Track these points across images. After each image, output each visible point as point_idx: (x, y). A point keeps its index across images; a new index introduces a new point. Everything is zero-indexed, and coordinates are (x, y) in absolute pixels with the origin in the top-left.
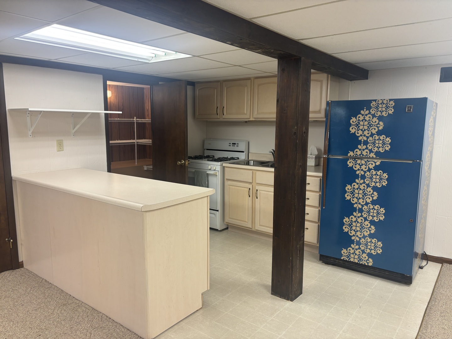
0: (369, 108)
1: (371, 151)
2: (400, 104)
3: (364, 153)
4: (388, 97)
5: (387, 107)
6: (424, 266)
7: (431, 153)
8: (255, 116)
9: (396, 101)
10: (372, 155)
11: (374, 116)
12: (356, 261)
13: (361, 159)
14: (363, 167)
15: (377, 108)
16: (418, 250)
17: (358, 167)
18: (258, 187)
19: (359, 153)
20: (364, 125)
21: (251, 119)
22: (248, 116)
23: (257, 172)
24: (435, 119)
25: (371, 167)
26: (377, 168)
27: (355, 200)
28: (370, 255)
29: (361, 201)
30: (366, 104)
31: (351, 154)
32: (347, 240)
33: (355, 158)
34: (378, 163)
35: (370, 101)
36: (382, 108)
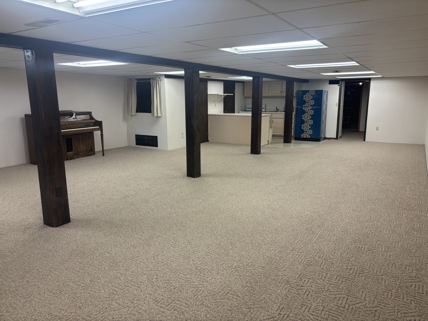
0: (309, 93)
1: (309, 105)
2: (316, 91)
3: (307, 105)
4: (313, 90)
5: (313, 92)
6: (325, 138)
7: (326, 106)
8: (270, 95)
9: (315, 90)
10: (310, 106)
11: (310, 95)
12: (305, 137)
13: (307, 107)
14: (307, 109)
15: (311, 92)
16: (323, 136)
17: (306, 109)
18: (273, 119)
19: (306, 105)
20: (307, 97)
21: (269, 96)
22: (267, 95)
23: (273, 114)
24: (327, 96)
25: (309, 109)
26: (311, 109)
27: (305, 119)
28: (309, 135)
29: (306, 119)
30: (308, 91)
31: (304, 106)
32: (303, 131)
33: (305, 107)
34: (311, 108)
35: (309, 91)
36: (312, 92)
